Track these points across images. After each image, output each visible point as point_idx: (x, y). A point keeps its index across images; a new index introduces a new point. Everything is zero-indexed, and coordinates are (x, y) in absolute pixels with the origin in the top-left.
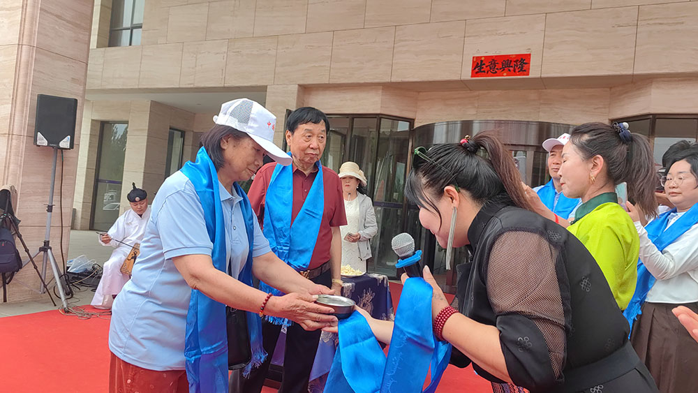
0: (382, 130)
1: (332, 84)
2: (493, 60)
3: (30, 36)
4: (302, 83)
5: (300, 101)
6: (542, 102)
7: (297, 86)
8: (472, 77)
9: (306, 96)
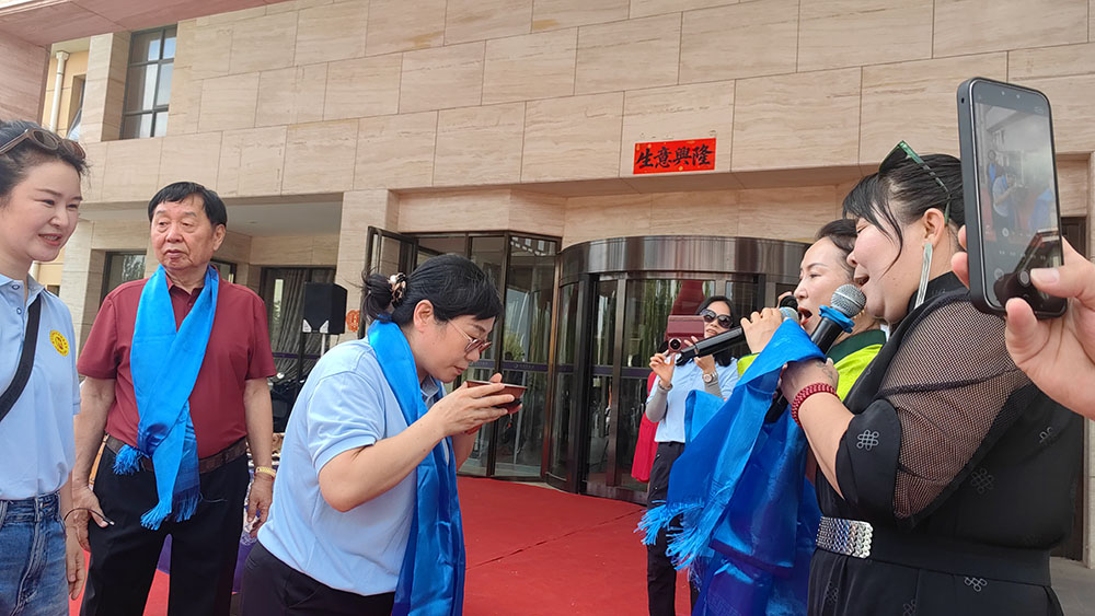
0: (512, 254)
1: (438, 188)
2: (664, 148)
4: (394, 187)
5: (392, 215)
6: (741, 207)
7: (386, 192)
8: (635, 173)
9: (401, 206)
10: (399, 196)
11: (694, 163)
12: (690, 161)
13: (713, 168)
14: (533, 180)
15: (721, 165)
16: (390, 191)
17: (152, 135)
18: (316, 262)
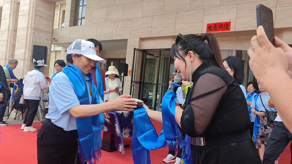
1: (152, 37)
2: (215, 25)
3: (31, 24)
4: (141, 37)
5: (140, 45)
6: (238, 41)
7: (139, 39)
9: (143, 42)
10: (142, 39)
11: (224, 29)
12: (223, 28)
13: (230, 30)
15: (232, 29)
16: (140, 38)
17: (81, 25)
18: (121, 57)
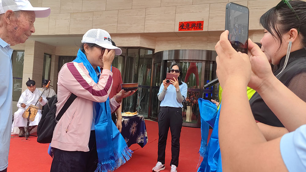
0: (141, 54)
1: (118, 34)
2: (188, 23)
6: (208, 42)
8: (179, 31)
11: (197, 28)
13: (203, 30)
14: (148, 32)
